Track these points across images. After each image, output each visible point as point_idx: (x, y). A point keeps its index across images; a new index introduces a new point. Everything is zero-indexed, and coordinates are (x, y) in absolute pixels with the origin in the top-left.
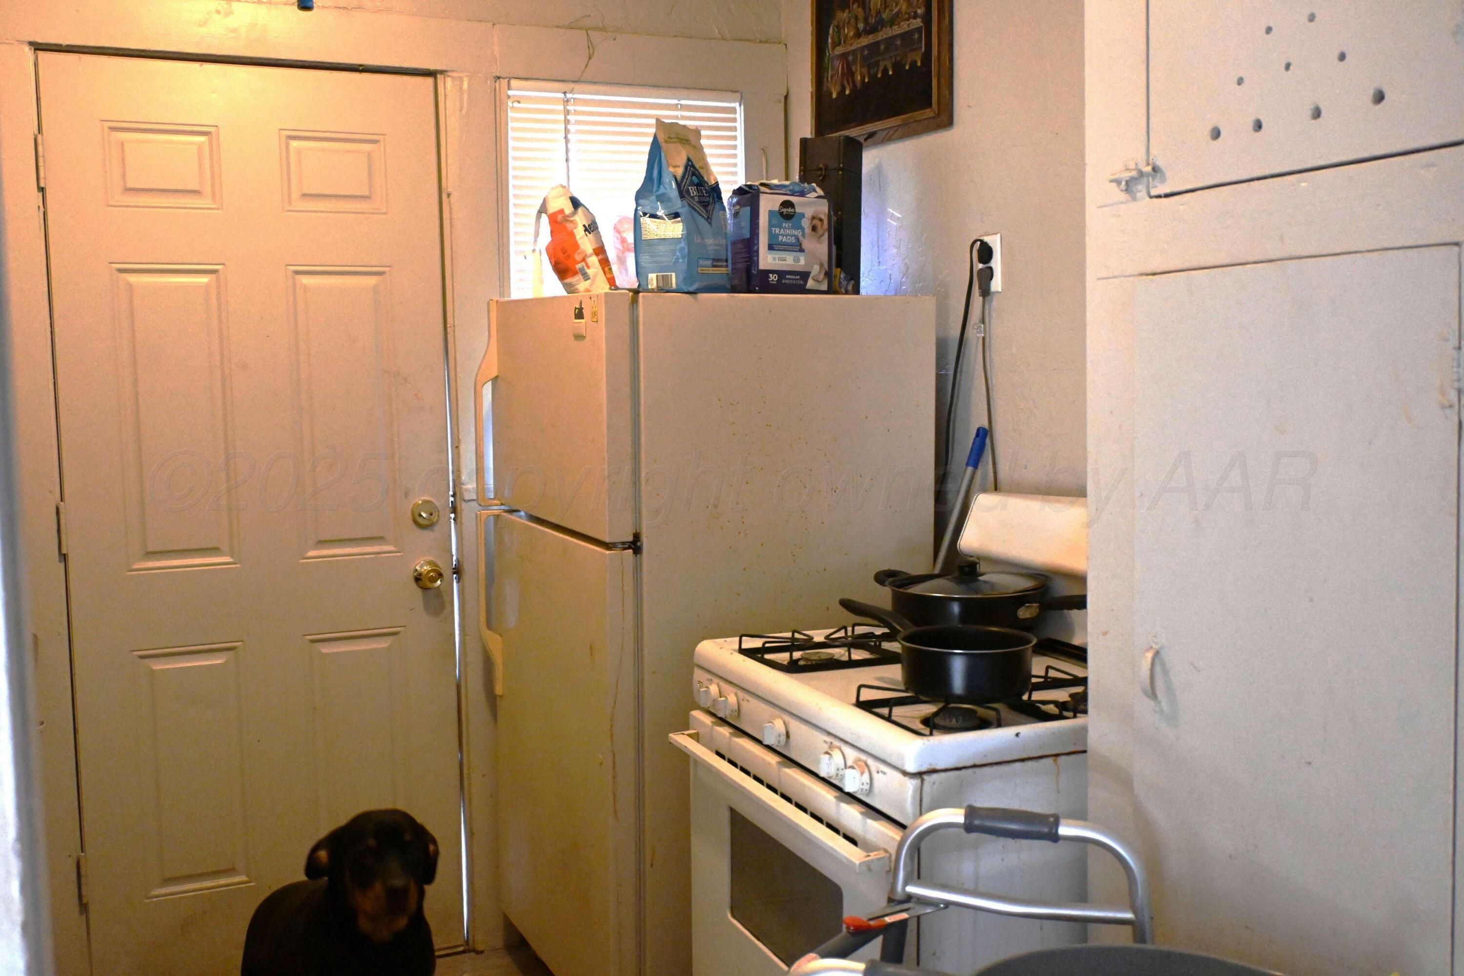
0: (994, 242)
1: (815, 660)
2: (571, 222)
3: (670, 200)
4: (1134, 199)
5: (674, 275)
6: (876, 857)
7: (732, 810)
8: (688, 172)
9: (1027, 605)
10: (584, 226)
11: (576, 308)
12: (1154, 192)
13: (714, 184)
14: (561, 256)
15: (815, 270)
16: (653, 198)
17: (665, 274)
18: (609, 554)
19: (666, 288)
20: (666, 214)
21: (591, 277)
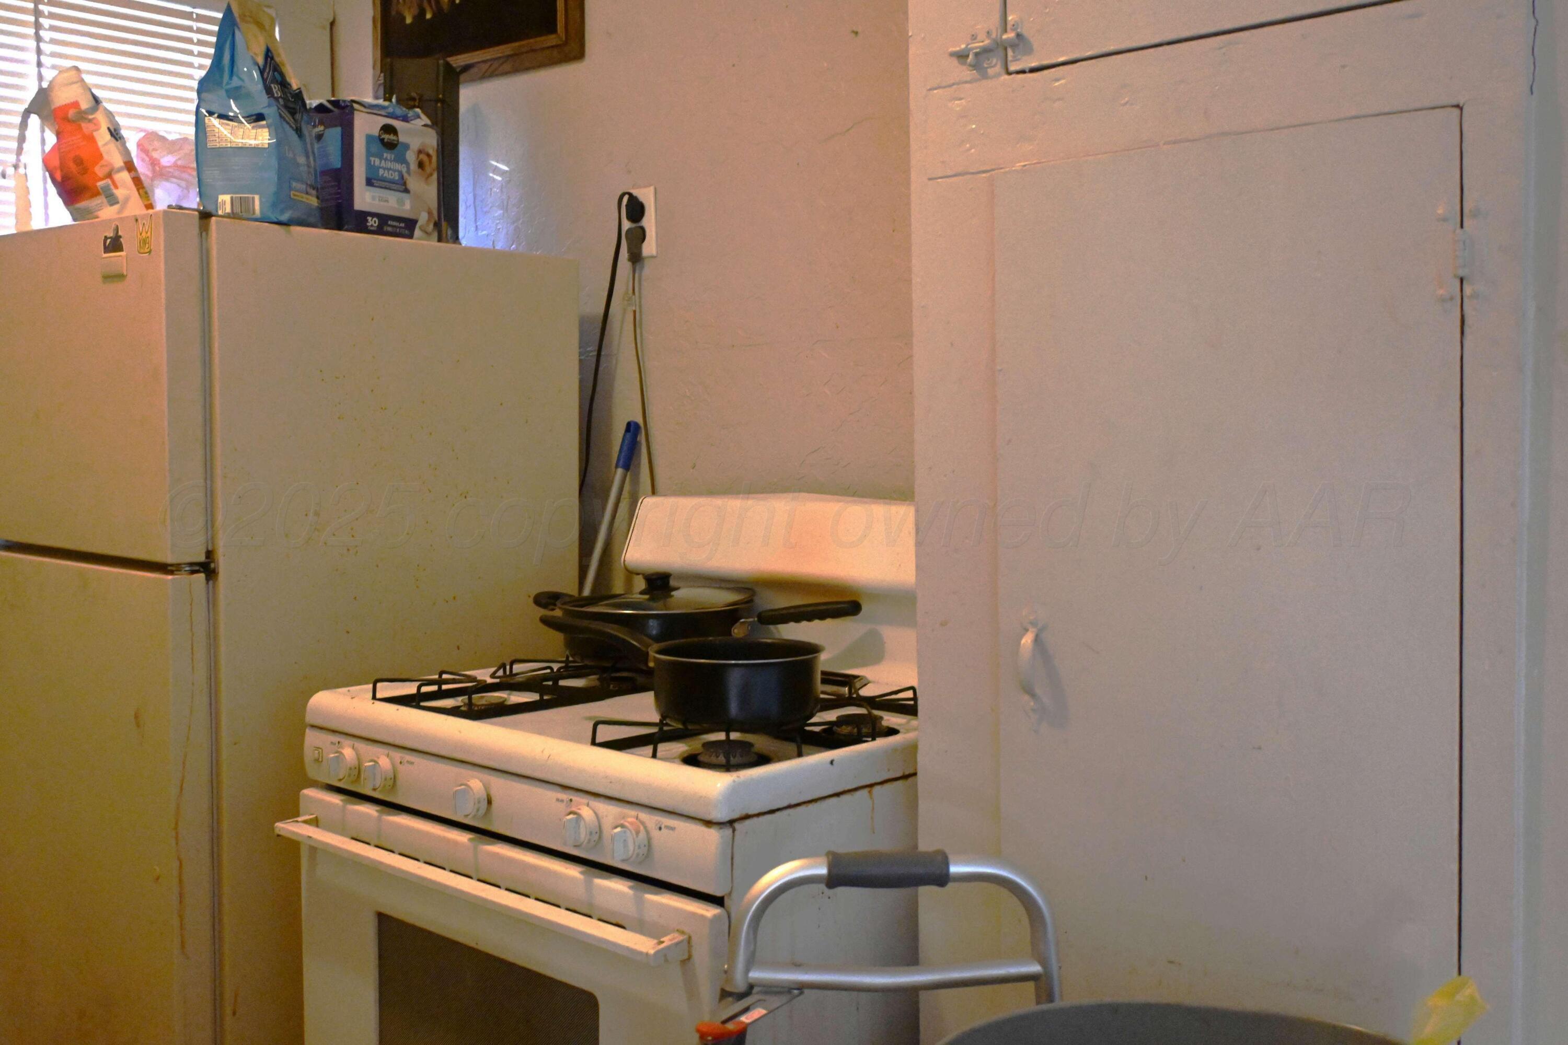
0: (646, 196)
1: (483, 705)
2: (90, 121)
3: (248, 95)
4: (985, 76)
5: (257, 198)
6: (673, 942)
7: (383, 919)
8: (268, 64)
9: (742, 620)
10: (109, 129)
11: (106, 238)
12: (1012, 68)
13: (297, 90)
14: (73, 168)
15: (423, 218)
16: (222, 93)
17: (246, 195)
18: (171, 580)
19: (245, 215)
20: (244, 115)
21: (120, 202)
